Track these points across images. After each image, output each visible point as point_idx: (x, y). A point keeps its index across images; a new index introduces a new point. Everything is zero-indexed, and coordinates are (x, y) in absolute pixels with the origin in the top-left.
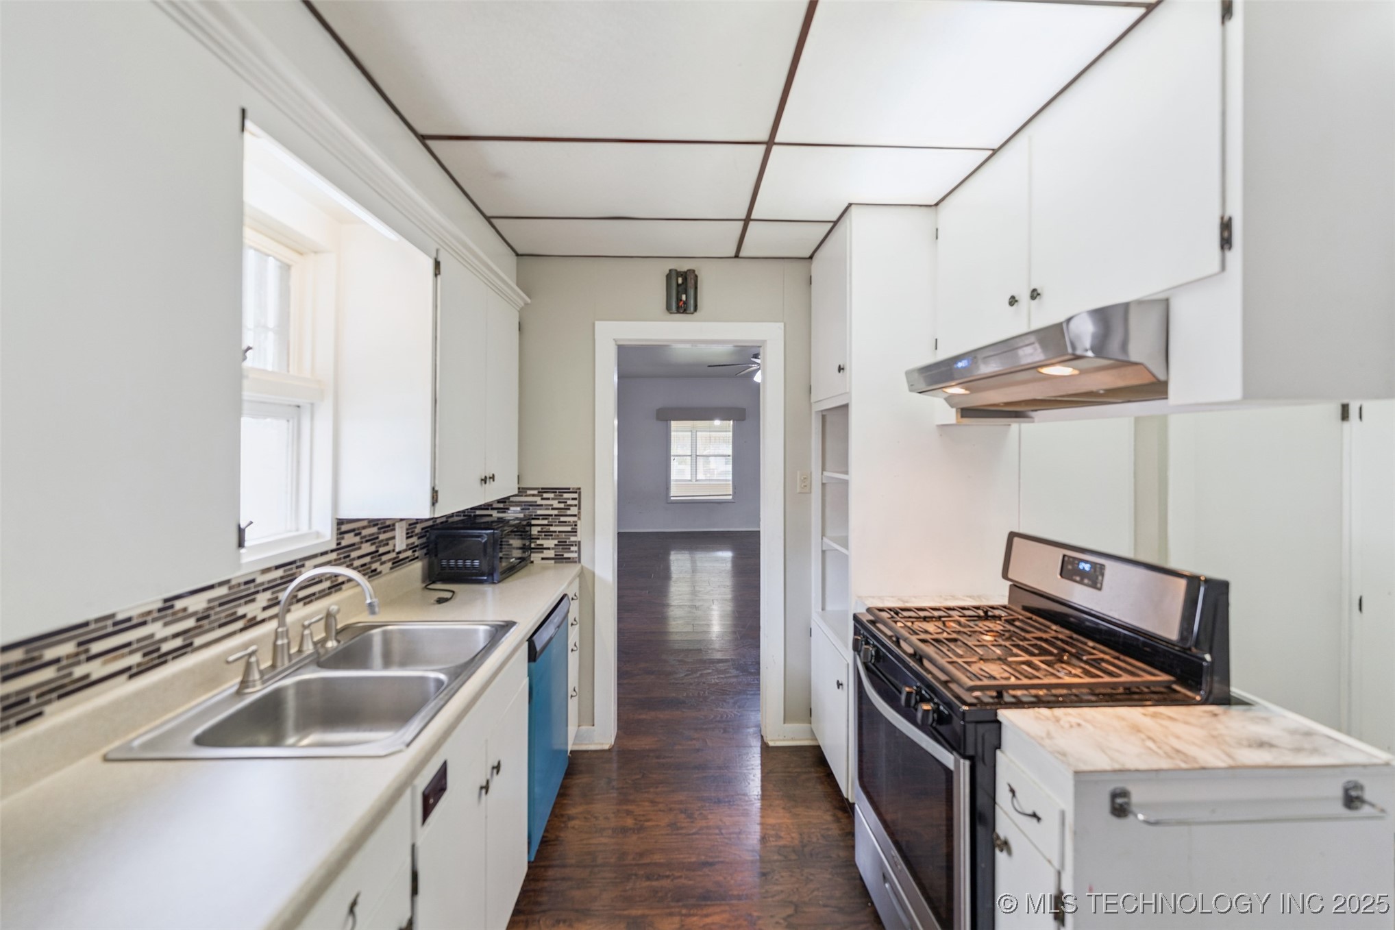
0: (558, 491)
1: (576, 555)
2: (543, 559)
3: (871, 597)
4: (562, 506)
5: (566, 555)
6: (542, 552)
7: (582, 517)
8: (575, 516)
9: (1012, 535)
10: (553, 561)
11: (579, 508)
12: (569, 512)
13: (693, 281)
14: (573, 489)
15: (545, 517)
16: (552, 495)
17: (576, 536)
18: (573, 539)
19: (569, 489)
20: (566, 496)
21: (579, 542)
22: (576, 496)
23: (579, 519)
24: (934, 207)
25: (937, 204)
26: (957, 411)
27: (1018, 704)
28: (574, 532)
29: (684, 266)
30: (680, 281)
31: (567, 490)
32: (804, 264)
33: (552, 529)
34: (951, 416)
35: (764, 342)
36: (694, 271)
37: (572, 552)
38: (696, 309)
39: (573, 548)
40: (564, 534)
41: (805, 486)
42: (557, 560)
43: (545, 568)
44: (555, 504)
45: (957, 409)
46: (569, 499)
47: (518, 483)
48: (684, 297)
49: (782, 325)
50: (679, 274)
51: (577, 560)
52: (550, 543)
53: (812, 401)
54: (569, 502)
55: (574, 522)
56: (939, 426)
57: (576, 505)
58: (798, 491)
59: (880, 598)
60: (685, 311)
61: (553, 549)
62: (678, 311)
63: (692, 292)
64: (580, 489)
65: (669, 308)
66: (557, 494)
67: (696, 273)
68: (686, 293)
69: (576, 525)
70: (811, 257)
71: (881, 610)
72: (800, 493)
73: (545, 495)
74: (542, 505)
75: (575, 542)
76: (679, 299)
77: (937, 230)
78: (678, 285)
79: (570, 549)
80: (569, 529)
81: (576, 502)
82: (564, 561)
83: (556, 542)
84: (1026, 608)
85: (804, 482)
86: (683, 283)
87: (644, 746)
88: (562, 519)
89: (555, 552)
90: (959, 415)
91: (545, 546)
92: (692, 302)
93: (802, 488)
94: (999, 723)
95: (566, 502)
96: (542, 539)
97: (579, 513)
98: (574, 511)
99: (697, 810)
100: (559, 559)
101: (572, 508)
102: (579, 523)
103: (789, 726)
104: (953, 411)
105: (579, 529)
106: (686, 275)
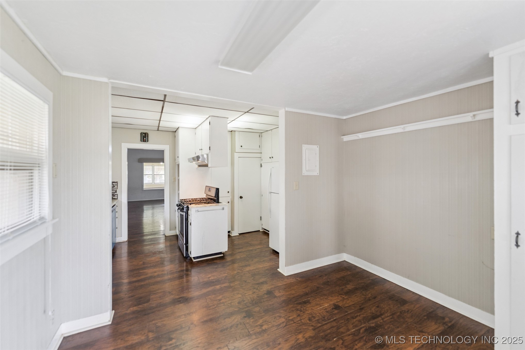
1: (116, 197)
7: (118, 188)
8: (116, 188)
9: (206, 186)
11: (117, 186)
12: (114, 187)
13: (147, 135)
18: (116, 194)
20: (114, 183)
21: (117, 194)
22: (116, 183)
23: (117, 189)
25: (196, 128)
28: (116, 192)
29: (145, 132)
30: (144, 135)
32: (174, 133)
34: (197, 166)
35: (164, 149)
36: (147, 133)
37: (115, 197)
38: (148, 141)
39: (115, 196)
48: (145, 139)
49: (169, 146)
50: (143, 133)
53: (176, 162)
54: (115, 185)
58: (173, 181)
60: (145, 142)
62: (143, 141)
63: (147, 138)
64: (117, 182)
65: (141, 141)
68: (145, 137)
70: (175, 132)
71: (182, 200)
76: (143, 139)
77: (196, 132)
78: (143, 136)
80: (115, 191)
81: (116, 185)
84: (208, 198)
85: (174, 179)
88: (113, 189)
92: (147, 140)
94: (189, 207)
97: (117, 187)
98: (116, 187)
102: (117, 190)
103: (171, 231)
104: (197, 165)
105: (117, 191)
106: (145, 134)
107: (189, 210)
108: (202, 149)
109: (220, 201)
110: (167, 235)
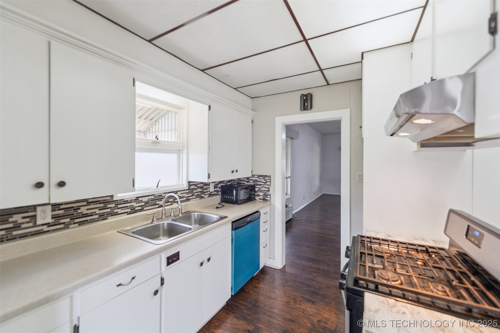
0: (264, 176)
2: (259, 199)
4: (265, 181)
5: (266, 199)
6: (259, 197)
7: (271, 186)
9: (450, 211)
10: (262, 200)
11: (270, 183)
13: (310, 98)
14: (268, 176)
15: (260, 185)
16: (262, 178)
17: (269, 192)
18: (268, 193)
19: (267, 176)
20: (266, 178)
21: (270, 194)
22: (269, 178)
23: (270, 186)
24: (411, 43)
25: (412, 41)
27: (376, 290)
28: (269, 191)
29: (305, 92)
30: (305, 98)
31: (266, 176)
32: (359, 82)
33: (262, 189)
35: (341, 117)
36: (310, 93)
37: (268, 198)
38: (311, 108)
39: (268, 196)
40: (265, 191)
41: (361, 179)
42: (263, 200)
43: (259, 202)
44: (263, 181)
45: (418, 143)
46: (267, 179)
47: (252, 173)
48: (306, 104)
49: (349, 110)
51: (269, 200)
52: (261, 194)
54: (267, 180)
55: (269, 187)
56: (413, 152)
57: (269, 182)
58: (357, 181)
60: (307, 109)
61: (262, 196)
62: (305, 109)
63: (309, 102)
64: (270, 176)
65: (301, 109)
66: (264, 177)
67: (312, 94)
68: (307, 102)
69: (269, 188)
72: (358, 182)
73: (260, 178)
74: (259, 181)
75: (269, 194)
76: (304, 105)
77: (412, 53)
78: (304, 100)
79: (267, 196)
80: (267, 190)
81: (269, 180)
82: (266, 200)
83: (263, 194)
85: (360, 177)
86: (306, 99)
87: (292, 272)
88: (265, 186)
89: (263, 197)
90: (419, 146)
91: (260, 195)
92: (310, 106)
93: (359, 180)
94: (363, 299)
95: (266, 180)
96: (259, 192)
97: (270, 184)
98: (268, 183)
99: (299, 301)
100: (264, 200)
101: (268, 182)
102: (270, 188)
104: (416, 144)
105: (270, 190)
106: (306, 96)
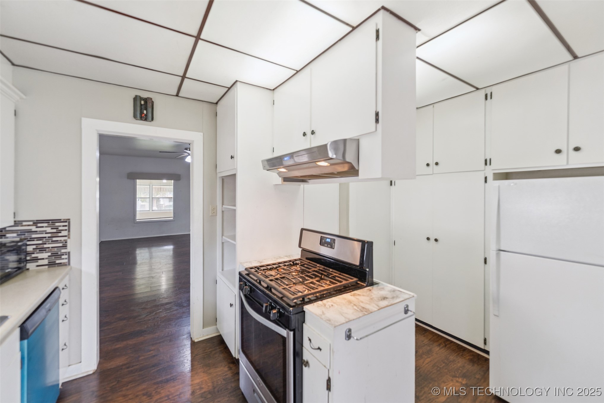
0: (51, 221)
1: (66, 261)
2: (37, 266)
3: (246, 262)
4: (55, 231)
5: (58, 262)
6: (37, 262)
7: (71, 237)
8: (66, 236)
9: (302, 230)
10: (47, 267)
11: (69, 231)
12: (60, 234)
13: (151, 104)
14: (64, 220)
15: (39, 239)
16: (46, 225)
17: (66, 249)
18: (63, 251)
19: (60, 220)
20: (57, 224)
21: (69, 253)
22: (66, 224)
23: (69, 238)
24: (272, 91)
25: (274, 90)
26: (282, 179)
27: (311, 302)
28: (65, 246)
29: (145, 95)
30: (143, 102)
31: (59, 221)
32: (214, 106)
33: (45, 246)
34: (279, 180)
35: (193, 141)
36: (151, 99)
37: (63, 259)
38: (152, 119)
39: (63, 257)
40: (56, 248)
41: (214, 212)
42: (49, 266)
43: (38, 272)
44: (49, 230)
45: (282, 178)
46: (60, 226)
47: (14, 218)
48: (145, 112)
49: (202, 134)
50: (141, 99)
51: (67, 264)
52: (45, 255)
53: (217, 172)
54: (60, 228)
55: (64, 240)
56: (274, 185)
57: (66, 230)
58: (210, 215)
59: (250, 262)
60: (146, 120)
61: (46, 259)
62: (141, 118)
63: (150, 110)
64: (69, 219)
65: (135, 116)
66: (51, 223)
67: (153, 100)
68: (146, 109)
69: (66, 242)
70: (217, 103)
71: (251, 268)
72: (211, 216)
73: (39, 225)
74: (36, 231)
75: (66, 252)
76: (141, 113)
77: (274, 101)
78: (141, 105)
79: (61, 257)
80: (61, 245)
81: (66, 228)
82: (57, 265)
83: (49, 254)
84: (307, 259)
86: (144, 104)
88: (54, 239)
89: (49, 260)
90: (283, 181)
91: (39, 258)
92: (150, 115)
93: (212, 213)
94: (304, 312)
95: (58, 228)
96: (37, 253)
97: (69, 234)
98: (64, 233)
99: (154, 391)
100: (52, 264)
101: (62, 232)
102: (69, 241)
103: (206, 329)
105: (69, 244)
106: (146, 100)
107: (304, 322)
108: (313, 133)
109: (375, 280)
110: (196, 341)
